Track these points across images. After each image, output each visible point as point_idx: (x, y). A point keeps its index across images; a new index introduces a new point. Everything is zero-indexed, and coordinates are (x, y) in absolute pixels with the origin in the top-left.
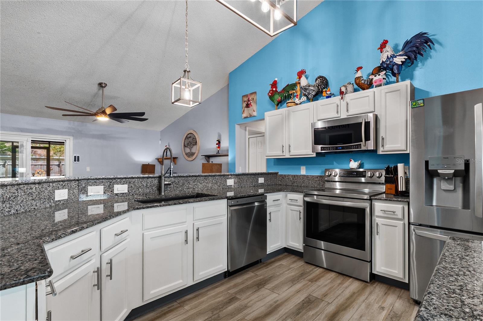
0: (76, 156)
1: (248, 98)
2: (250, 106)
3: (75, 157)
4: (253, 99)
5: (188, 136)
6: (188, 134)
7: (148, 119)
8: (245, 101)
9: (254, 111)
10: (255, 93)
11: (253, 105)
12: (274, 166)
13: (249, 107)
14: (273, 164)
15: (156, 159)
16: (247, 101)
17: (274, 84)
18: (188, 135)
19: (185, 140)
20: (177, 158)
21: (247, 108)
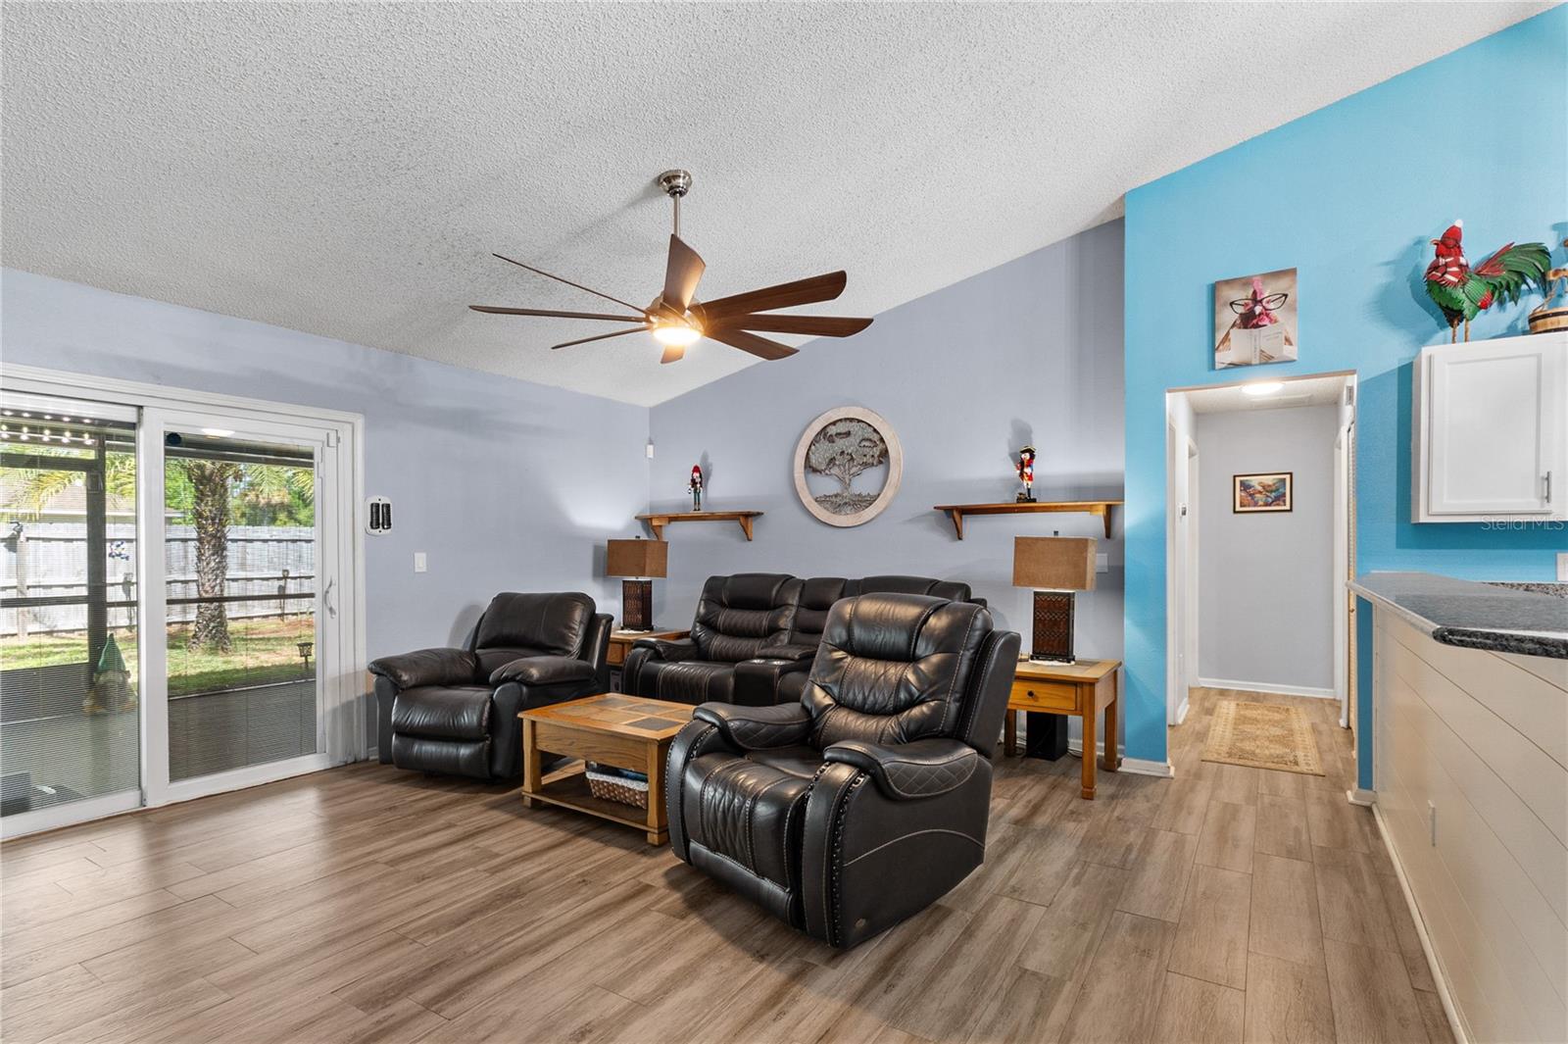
0: (378, 505)
1: (1255, 293)
2: (1266, 322)
3: (375, 507)
4: (1286, 296)
5: (833, 430)
6: (834, 423)
7: (797, 351)
8: (1232, 304)
9: (1287, 340)
10: (1292, 272)
11: (1279, 318)
12: (1400, 551)
13: (1257, 326)
14: (1393, 541)
15: (636, 518)
16: (1247, 305)
17: (1450, 243)
18: (833, 427)
19: (812, 444)
20: (759, 514)
21: (1246, 327)
